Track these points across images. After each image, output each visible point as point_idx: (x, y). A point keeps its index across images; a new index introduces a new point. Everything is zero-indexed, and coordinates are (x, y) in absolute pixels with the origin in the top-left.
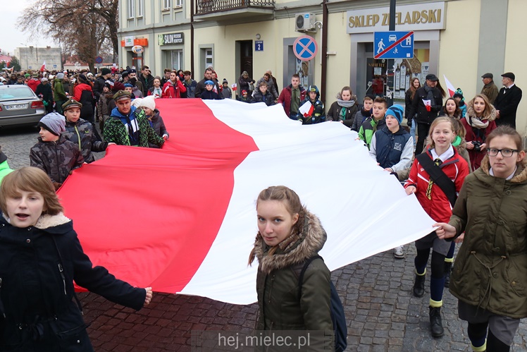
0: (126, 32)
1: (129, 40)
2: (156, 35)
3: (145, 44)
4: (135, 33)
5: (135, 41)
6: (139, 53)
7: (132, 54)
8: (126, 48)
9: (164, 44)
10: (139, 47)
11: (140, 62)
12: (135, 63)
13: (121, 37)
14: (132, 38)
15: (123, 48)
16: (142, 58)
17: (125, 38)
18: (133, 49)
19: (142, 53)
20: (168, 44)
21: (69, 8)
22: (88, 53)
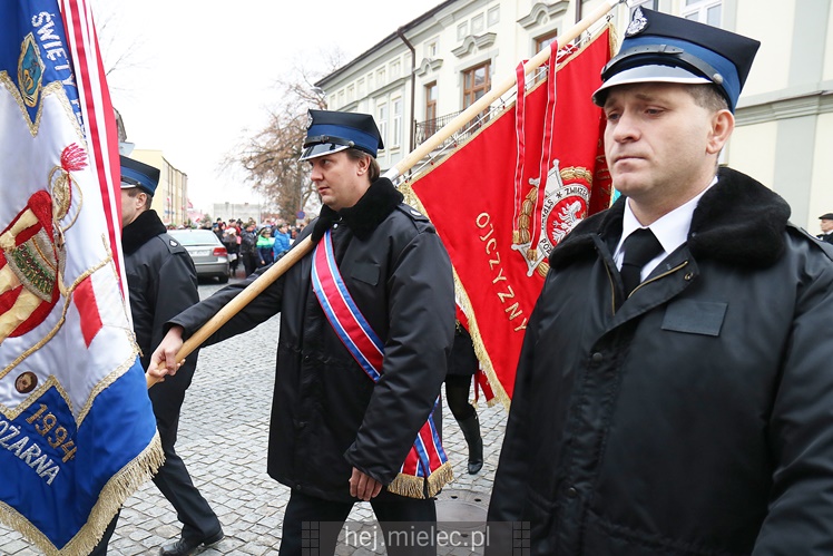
21: (269, 152)
22: (291, 209)
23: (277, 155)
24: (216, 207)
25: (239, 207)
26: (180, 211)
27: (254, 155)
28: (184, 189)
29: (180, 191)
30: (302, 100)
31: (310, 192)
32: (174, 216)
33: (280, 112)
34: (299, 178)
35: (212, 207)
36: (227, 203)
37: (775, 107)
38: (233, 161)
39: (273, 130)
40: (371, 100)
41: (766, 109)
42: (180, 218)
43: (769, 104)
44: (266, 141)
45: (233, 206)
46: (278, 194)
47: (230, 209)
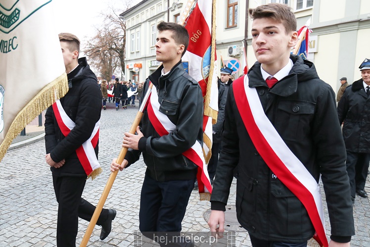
0: (129, 60)
1: (131, 65)
2: (147, 61)
3: (140, 67)
4: (135, 61)
5: (135, 65)
6: (137, 72)
7: (133, 73)
8: (130, 69)
9: (151, 67)
10: (137, 68)
11: (137, 77)
12: (134, 78)
13: (127, 63)
14: (133, 63)
15: (128, 69)
16: (138, 75)
17: (129, 64)
18: (133, 70)
19: (139, 72)
20: (153, 66)
22: (107, 74)
23: (101, 49)
27: (90, 49)
30: (112, 23)
31: (116, 66)
33: (101, 28)
34: (111, 60)
37: (339, 26)
39: (98, 37)
40: (148, 23)
41: (335, 27)
43: (337, 25)
44: (96, 42)
46: (101, 68)
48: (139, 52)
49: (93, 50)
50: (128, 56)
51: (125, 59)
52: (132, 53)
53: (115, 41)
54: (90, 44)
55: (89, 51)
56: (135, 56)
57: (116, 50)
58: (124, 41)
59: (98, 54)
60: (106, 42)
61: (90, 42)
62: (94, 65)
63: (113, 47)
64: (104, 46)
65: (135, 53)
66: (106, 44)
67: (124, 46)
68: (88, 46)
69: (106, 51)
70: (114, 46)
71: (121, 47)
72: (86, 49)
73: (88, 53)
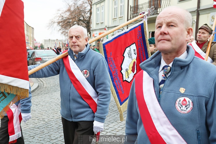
0: (95, 30)
1: (96, 34)
4: (99, 30)
5: (99, 34)
8: (95, 37)
13: (93, 32)
14: (98, 32)
15: (93, 37)
17: (95, 33)
21: (69, 19)
23: (71, 21)
24: (45, 41)
25: (54, 41)
26: (31, 42)
27: (62, 20)
28: (33, 33)
29: (31, 34)
32: (29, 44)
33: (71, 3)
35: (44, 41)
36: (49, 39)
38: (54, 22)
42: (31, 45)
44: (67, 15)
45: (52, 40)
47: (51, 42)
48: (103, 23)
49: (64, 21)
50: (93, 26)
51: (92, 29)
52: (97, 24)
53: (83, 14)
54: (62, 16)
55: (62, 22)
56: (100, 26)
57: (83, 21)
58: (91, 14)
59: (69, 25)
60: (75, 15)
61: (62, 15)
62: (65, 33)
63: (80, 18)
64: (74, 18)
65: (100, 24)
66: (75, 16)
67: (90, 17)
68: (61, 18)
69: (75, 22)
70: (82, 18)
71: (87, 19)
72: (59, 20)
73: (61, 23)
